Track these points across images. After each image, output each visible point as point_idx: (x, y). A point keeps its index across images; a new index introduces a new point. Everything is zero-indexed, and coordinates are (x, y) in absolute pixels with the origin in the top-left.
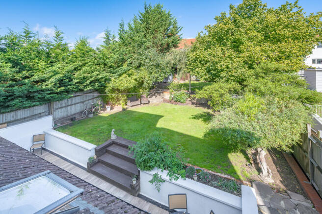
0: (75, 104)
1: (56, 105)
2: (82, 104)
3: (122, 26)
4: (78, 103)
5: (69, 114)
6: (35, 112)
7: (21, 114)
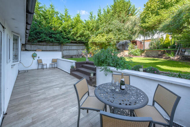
0: (73, 50)
1: (64, 47)
2: (77, 51)
3: (100, 11)
4: (75, 50)
5: (70, 55)
6: (55, 49)
7: (48, 47)
